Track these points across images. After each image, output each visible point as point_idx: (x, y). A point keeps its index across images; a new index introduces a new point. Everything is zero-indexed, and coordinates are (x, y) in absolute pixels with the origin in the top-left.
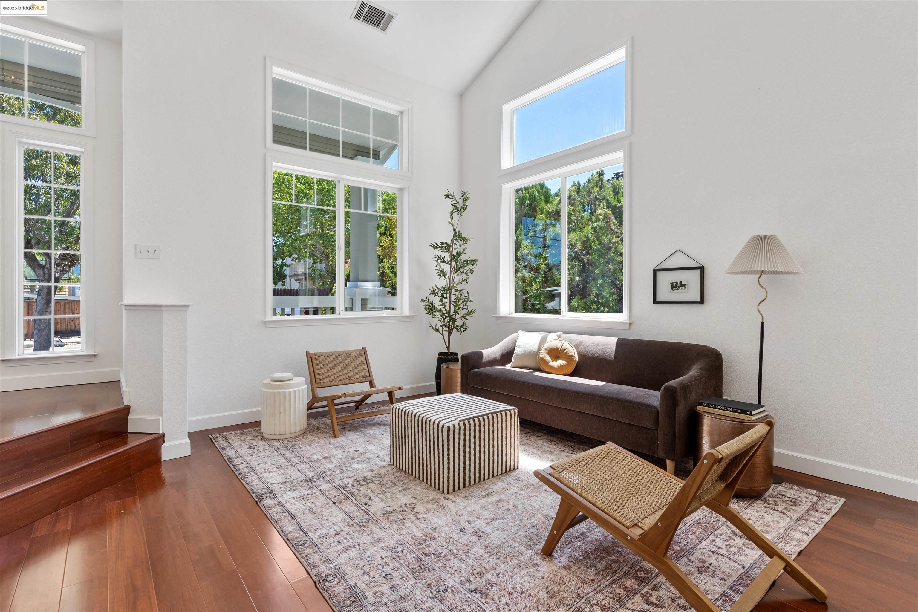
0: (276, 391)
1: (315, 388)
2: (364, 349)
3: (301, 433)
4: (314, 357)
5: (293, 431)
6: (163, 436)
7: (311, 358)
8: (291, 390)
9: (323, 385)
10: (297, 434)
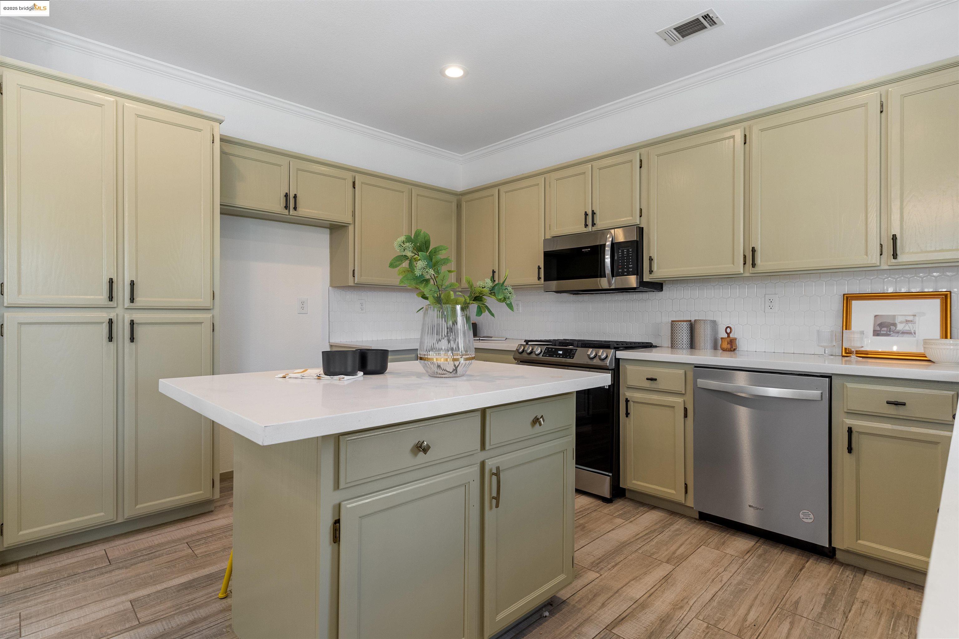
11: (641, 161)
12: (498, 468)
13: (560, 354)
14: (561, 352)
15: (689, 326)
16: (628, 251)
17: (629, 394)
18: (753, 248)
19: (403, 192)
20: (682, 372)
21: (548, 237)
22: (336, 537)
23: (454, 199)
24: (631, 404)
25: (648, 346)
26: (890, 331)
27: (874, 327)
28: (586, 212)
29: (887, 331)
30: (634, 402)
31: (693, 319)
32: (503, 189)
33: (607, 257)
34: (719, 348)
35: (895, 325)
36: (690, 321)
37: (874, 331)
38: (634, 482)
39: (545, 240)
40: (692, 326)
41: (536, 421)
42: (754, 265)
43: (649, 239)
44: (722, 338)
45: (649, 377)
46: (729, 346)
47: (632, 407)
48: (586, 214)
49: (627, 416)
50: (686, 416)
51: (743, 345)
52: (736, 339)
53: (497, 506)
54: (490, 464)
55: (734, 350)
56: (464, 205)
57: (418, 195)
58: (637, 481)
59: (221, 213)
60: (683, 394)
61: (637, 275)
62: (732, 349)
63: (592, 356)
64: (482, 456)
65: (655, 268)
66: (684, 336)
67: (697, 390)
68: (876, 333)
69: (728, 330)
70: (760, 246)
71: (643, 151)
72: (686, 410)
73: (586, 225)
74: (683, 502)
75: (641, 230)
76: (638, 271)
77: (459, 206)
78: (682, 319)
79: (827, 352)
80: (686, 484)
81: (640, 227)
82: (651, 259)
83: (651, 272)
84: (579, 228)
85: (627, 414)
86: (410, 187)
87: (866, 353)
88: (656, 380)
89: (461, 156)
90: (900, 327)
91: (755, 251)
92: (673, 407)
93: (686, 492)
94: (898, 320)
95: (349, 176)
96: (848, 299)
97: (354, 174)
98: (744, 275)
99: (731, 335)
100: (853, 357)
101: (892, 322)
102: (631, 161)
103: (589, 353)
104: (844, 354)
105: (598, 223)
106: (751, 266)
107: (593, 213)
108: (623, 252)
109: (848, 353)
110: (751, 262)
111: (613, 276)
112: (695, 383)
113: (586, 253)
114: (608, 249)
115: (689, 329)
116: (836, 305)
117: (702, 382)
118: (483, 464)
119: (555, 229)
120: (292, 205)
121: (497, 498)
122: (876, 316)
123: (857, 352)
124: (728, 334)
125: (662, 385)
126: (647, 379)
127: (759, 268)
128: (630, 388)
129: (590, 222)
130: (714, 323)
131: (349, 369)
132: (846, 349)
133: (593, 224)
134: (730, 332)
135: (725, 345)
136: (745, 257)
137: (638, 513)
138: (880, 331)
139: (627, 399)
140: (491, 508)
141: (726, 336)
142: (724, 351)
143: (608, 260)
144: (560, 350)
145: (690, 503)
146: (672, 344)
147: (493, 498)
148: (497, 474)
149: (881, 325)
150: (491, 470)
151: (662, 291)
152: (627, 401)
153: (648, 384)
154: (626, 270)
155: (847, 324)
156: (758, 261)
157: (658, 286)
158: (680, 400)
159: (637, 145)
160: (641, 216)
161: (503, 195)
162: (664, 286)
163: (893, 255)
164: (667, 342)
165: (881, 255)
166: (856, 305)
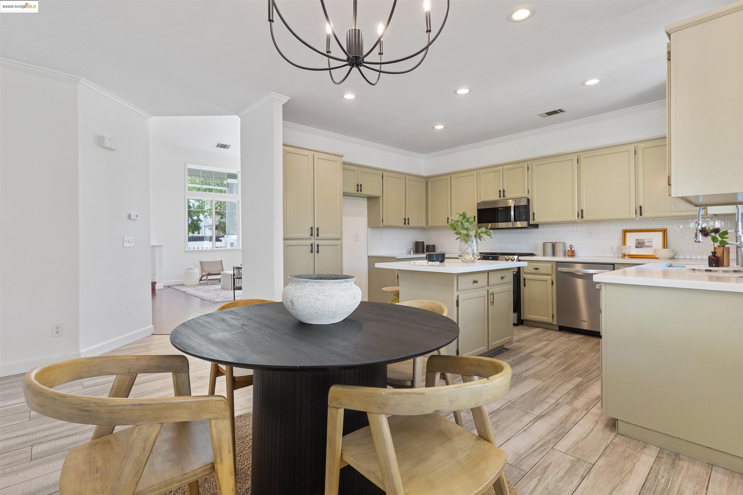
0: (189, 271)
1: (202, 272)
2: (221, 260)
3: (197, 285)
4: (202, 263)
5: (195, 284)
6: (156, 282)
7: (201, 263)
8: (194, 271)
9: (205, 271)
10: (195, 285)
11: (528, 167)
12: (493, 292)
13: (490, 259)
14: (491, 258)
15: (552, 245)
16: (522, 210)
17: (525, 276)
18: (582, 210)
19: (402, 179)
20: (550, 265)
21: (479, 202)
22: (458, 305)
23: (424, 181)
24: (526, 281)
25: (532, 255)
26: (642, 246)
27: (636, 244)
28: (500, 190)
29: (641, 246)
30: (528, 279)
31: (554, 242)
32: (453, 176)
33: (512, 212)
34: (567, 255)
35: (644, 243)
36: (553, 242)
37: (636, 246)
38: (528, 316)
39: (478, 204)
40: (554, 245)
41: (502, 278)
42: (582, 217)
43: (532, 204)
44: (568, 250)
45: (535, 268)
46: (571, 254)
47: (527, 282)
48: (500, 191)
49: (524, 286)
50: (552, 284)
51: (578, 253)
52: (575, 251)
53: (493, 305)
54: (490, 291)
55: (574, 255)
56: (429, 183)
57: (408, 180)
58: (530, 315)
59: (343, 195)
60: (551, 275)
61: (527, 221)
62: (573, 255)
63: (508, 259)
64: (487, 288)
65: (536, 218)
66: (549, 249)
67: (558, 272)
68: (637, 247)
69: (571, 247)
70: (585, 209)
71: (529, 162)
72: (552, 282)
73: (500, 197)
74: (552, 322)
75: (528, 200)
76: (527, 219)
77: (427, 184)
78: (548, 242)
79: (615, 256)
80: (553, 314)
81: (528, 199)
82: (534, 214)
83: (534, 220)
84: (496, 198)
85: (525, 285)
86: (405, 176)
87: (632, 255)
88: (538, 269)
89: (424, 155)
90: (646, 244)
91: (583, 211)
92: (547, 281)
93: (553, 318)
94: (645, 241)
95: (380, 173)
96: (625, 232)
97: (382, 172)
98: (578, 222)
99: (572, 249)
100: (627, 257)
101: (643, 242)
102: (523, 167)
103: (506, 258)
104: (623, 256)
105: (506, 195)
106: (581, 218)
107: (504, 191)
108: (520, 210)
109: (625, 255)
110: (581, 216)
111: (515, 221)
112: (557, 269)
113: (501, 210)
114: (512, 209)
115: (552, 246)
116: (619, 235)
117: (560, 269)
118: (488, 291)
119: (483, 198)
120: (359, 189)
121: (493, 302)
122: (636, 239)
123: (628, 255)
124: (571, 248)
125: (541, 271)
126: (534, 269)
127: (584, 219)
128: (525, 273)
129: (502, 195)
130: (564, 244)
131: (435, 260)
132: (624, 254)
133: (504, 196)
134: (572, 247)
135: (570, 254)
136: (578, 213)
137: (531, 329)
138: (638, 246)
139: (524, 278)
140: (490, 306)
141: (570, 249)
142: (569, 256)
143: (512, 213)
144: (491, 257)
145: (555, 323)
146: (544, 253)
147: (491, 302)
148: (493, 294)
149: (639, 243)
150: (490, 293)
151: (538, 228)
152: (524, 279)
153: (534, 271)
154: (521, 219)
155: (624, 243)
156: (584, 215)
157: (536, 226)
158: (549, 277)
159: (525, 160)
160: (528, 193)
161: (453, 180)
162: (539, 226)
163: (640, 214)
164: (541, 253)
165: (636, 214)
166: (628, 234)
